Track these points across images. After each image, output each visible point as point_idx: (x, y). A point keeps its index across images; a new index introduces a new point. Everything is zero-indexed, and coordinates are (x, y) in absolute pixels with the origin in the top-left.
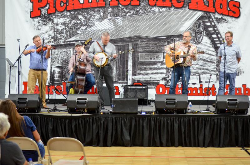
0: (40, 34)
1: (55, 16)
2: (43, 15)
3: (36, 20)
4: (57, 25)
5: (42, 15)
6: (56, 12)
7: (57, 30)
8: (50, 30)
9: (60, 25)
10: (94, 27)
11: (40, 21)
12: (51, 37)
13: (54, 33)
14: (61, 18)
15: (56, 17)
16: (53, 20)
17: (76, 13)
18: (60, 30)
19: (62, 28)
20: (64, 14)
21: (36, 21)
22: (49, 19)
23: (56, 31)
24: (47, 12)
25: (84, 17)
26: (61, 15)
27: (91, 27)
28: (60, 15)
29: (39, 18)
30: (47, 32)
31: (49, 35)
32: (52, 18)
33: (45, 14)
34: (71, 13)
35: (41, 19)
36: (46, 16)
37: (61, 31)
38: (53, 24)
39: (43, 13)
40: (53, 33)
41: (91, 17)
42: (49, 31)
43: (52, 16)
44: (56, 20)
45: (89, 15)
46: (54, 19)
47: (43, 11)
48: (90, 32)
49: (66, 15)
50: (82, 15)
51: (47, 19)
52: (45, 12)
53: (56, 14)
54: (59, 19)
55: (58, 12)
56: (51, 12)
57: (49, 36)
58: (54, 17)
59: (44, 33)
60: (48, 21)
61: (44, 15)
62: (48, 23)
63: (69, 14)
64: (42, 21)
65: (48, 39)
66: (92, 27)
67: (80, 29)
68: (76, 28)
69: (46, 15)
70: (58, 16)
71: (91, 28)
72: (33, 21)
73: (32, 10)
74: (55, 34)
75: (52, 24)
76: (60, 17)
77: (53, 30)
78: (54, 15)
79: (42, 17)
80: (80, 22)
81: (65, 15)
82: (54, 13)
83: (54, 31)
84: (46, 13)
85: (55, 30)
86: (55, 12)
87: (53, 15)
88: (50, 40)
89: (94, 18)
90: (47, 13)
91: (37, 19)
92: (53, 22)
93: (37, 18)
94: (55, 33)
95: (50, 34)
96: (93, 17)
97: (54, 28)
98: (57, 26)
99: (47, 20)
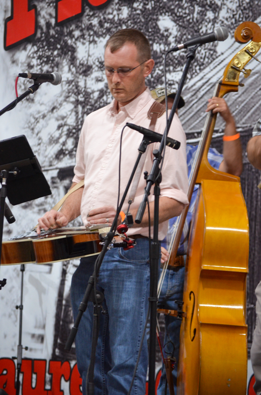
0: (33, 120)
1: (82, 31)
2: (42, 29)
3: (22, 56)
4: (86, 70)
5: (39, 35)
6: (83, 11)
7: (87, 95)
8: (62, 98)
9: (96, 74)
10: (212, 66)
11: (34, 62)
12: (65, 128)
13: (77, 113)
14: (99, 36)
15: (83, 36)
16: (73, 50)
17: (149, 7)
18: (96, 95)
19: (101, 85)
20: (111, 17)
21: (22, 64)
22: (62, 48)
23: (81, 103)
24: (54, 14)
25: (177, 19)
26: (101, 24)
27: (202, 66)
28: (95, 22)
29: (29, 47)
30: (54, 109)
31: (61, 122)
32: (69, 42)
33: (48, 25)
34: (135, 5)
35: (36, 52)
36: (53, 37)
37: (100, 97)
38: (74, 70)
39: (42, 22)
40: (74, 113)
41: (202, 14)
42: (61, 105)
43: (70, 34)
44: (83, 51)
45: (197, 9)
46: (79, 44)
47: (43, 13)
48: (200, 95)
49: (116, 18)
50: (172, 12)
51: (54, 49)
52: (50, 15)
53: (85, 21)
54: (92, 45)
55: (92, 8)
56: (69, 15)
57: (59, 127)
58: (77, 33)
59: (44, 116)
60: (59, 55)
61: (45, 29)
62: (57, 65)
63: (125, 12)
64: (40, 58)
65: (57, 141)
66: (207, 69)
67: (162, 83)
68: (149, 81)
69: (52, 32)
70: (90, 27)
71: (201, 75)
72: (13, 62)
73: (9, 15)
74: (80, 116)
75: (70, 70)
76: (96, 33)
77: (72, 99)
78: (77, 27)
79: (39, 40)
80: (162, 47)
81: (112, 21)
82: (78, 18)
83: (77, 102)
84: (53, 21)
85: (81, 98)
86: (79, 11)
87: (73, 27)
88: (64, 144)
89: (214, 21)
90: (56, 18)
91: (23, 52)
92: (73, 60)
93: (25, 49)
94: (80, 108)
95: (63, 118)
96: (210, 15)
97: (77, 87)
98: (87, 79)
99: (56, 53)
